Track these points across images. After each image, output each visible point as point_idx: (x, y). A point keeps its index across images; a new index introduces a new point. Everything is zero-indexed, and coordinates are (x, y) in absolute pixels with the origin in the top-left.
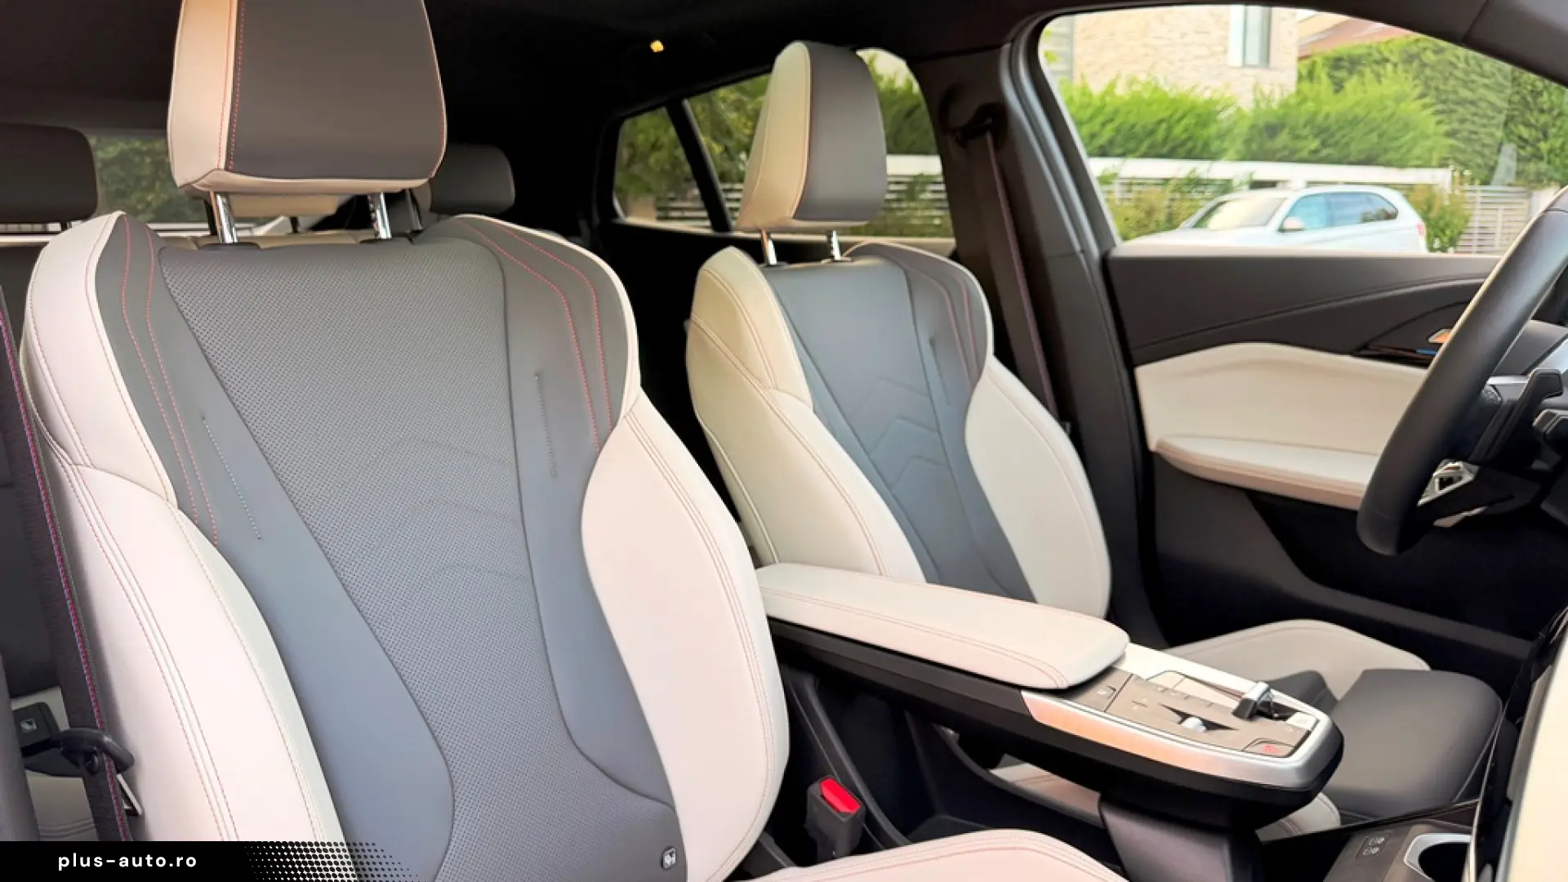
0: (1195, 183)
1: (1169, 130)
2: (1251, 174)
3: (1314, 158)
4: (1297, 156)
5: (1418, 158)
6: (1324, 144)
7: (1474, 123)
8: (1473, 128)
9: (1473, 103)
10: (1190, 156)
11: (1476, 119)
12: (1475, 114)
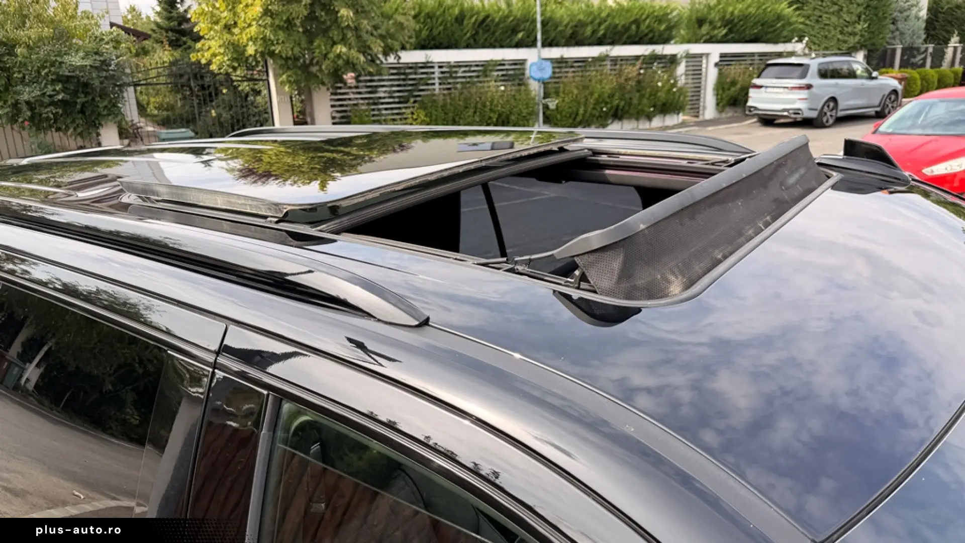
0: (655, 58)
1: (638, 27)
2: (687, 50)
3: (725, 40)
4: (715, 39)
5: (784, 37)
6: (730, 31)
10: (651, 42)
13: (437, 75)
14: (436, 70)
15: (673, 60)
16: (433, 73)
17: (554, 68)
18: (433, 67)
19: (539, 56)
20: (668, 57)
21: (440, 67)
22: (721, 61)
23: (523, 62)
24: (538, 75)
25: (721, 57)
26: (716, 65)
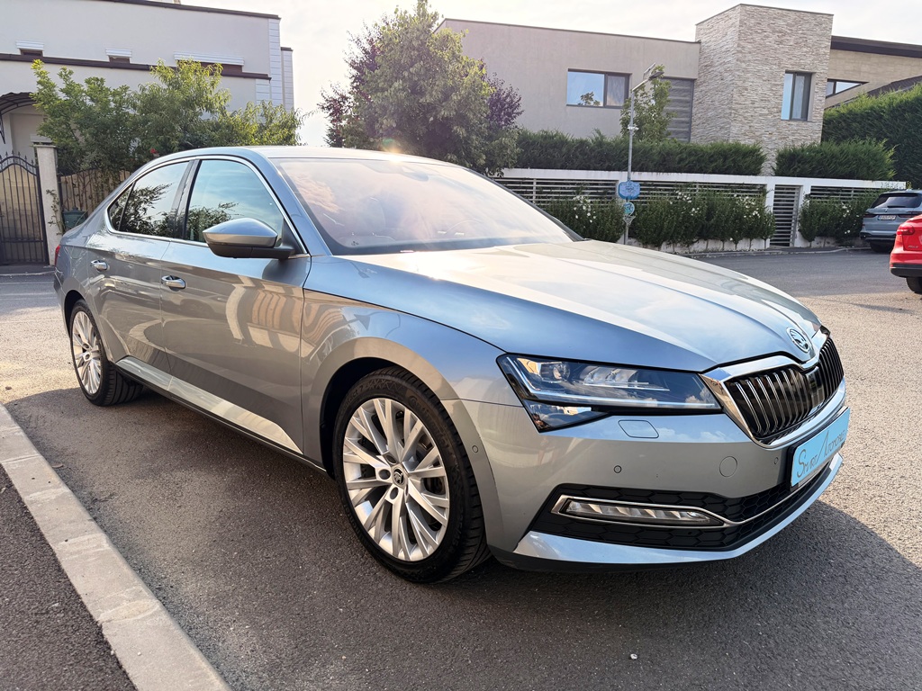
2: (778, 182)
13: (534, 190)
14: (535, 185)
15: (762, 190)
16: (532, 188)
17: (641, 189)
18: (532, 183)
19: (629, 178)
20: (759, 187)
21: (538, 183)
22: (811, 194)
23: (612, 183)
24: (626, 194)
25: (812, 190)
26: (807, 197)
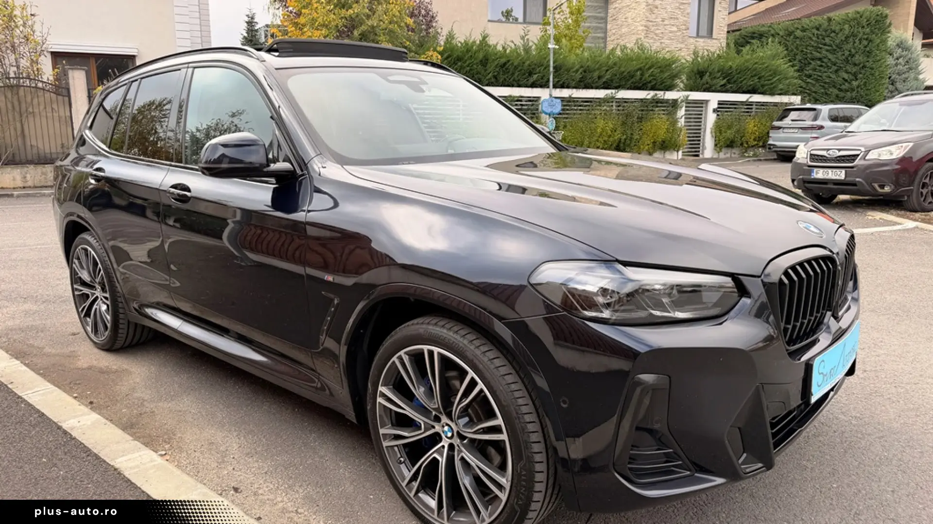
0: (657, 102)
1: (642, 75)
2: (688, 96)
3: (723, 90)
4: (713, 88)
5: (781, 90)
6: (729, 82)
7: (820, 71)
8: (820, 74)
9: (820, 59)
10: (653, 88)
11: (821, 68)
12: (821, 66)
15: (674, 104)
17: (563, 105)
19: (551, 95)
20: (670, 102)
22: (719, 108)
23: (537, 99)
24: (549, 110)
25: (719, 104)
26: (714, 111)
